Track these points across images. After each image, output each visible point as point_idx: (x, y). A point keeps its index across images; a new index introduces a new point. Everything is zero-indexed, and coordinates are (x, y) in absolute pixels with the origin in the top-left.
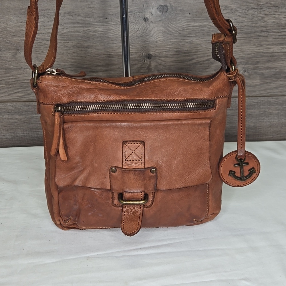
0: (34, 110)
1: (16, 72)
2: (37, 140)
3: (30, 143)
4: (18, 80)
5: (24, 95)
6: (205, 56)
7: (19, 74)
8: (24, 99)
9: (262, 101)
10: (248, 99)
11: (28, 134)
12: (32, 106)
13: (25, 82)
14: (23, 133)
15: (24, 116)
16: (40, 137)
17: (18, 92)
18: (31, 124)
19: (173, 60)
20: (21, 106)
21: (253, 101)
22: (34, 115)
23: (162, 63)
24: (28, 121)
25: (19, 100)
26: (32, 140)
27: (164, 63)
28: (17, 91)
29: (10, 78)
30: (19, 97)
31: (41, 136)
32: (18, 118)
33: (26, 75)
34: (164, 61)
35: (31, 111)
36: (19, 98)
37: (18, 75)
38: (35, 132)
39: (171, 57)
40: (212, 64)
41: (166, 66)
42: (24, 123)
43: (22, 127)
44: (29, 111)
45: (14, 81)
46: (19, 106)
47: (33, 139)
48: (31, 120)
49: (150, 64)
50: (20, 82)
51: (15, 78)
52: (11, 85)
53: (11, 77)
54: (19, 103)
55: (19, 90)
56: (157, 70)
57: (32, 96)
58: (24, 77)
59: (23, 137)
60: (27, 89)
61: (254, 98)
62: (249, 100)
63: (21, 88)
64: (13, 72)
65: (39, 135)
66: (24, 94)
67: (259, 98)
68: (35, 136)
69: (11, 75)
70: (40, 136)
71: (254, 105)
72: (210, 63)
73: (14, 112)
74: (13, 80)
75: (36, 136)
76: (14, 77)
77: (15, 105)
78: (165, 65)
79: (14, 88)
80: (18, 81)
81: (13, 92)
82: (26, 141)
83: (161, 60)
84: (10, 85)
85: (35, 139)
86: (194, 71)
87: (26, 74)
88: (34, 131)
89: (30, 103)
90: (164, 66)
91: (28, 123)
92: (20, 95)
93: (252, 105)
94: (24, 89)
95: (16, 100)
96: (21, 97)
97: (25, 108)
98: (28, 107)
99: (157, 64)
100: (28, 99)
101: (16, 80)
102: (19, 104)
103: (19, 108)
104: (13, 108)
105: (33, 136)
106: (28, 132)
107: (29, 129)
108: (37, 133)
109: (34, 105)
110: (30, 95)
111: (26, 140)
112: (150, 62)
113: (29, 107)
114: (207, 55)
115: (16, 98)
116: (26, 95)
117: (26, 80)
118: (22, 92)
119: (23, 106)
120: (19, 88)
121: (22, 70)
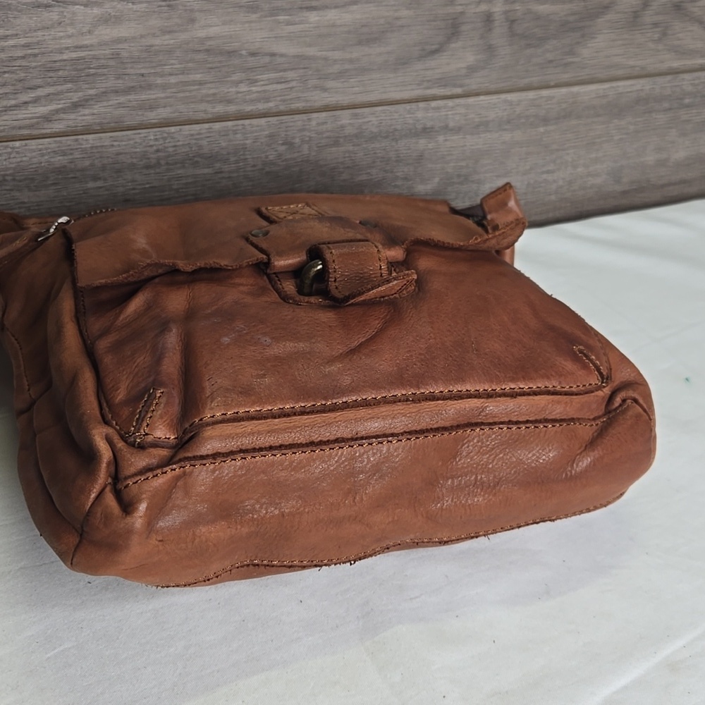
4: (36, 51)
5: (57, 111)
7: (43, 28)
8: (58, 127)
13: (65, 57)
17: (36, 101)
20: (43, 155)
25: (35, 132)
28: (32, 95)
29: (6, 44)
30: (35, 120)
32: (26, 200)
33: (70, 30)
36: (38, 123)
37: (40, 33)
45: (23, 57)
46: (34, 154)
50: (43, 59)
51: (27, 46)
52: (6, 75)
53: (11, 42)
54: (33, 144)
55: (40, 92)
57: (87, 111)
58: (61, 38)
60: (69, 86)
63: (49, 85)
64: (18, 21)
66: (60, 106)
69: (9, 32)
73: (14, 180)
74: (20, 53)
76: (23, 41)
77: (17, 153)
79: (19, 86)
80: (35, 55)
81: (13, 102)
84: (5, 72)
87: (72, 24)
92: (42, 110)
94: (59, 88)
95: (25, 132)
96: (47, 119)
98: (71, 157)
100: (70, 123)
101: (30, 51)
104: (11, 163)
109: (92, 148)
110: (80, 109)
113: (71, 154)
115: (27, 122)
116: (64, 110)
117: (67, 48)
118: (51, 100)
119: (52, 155)
120: (39, 82)
121: (56, 9)
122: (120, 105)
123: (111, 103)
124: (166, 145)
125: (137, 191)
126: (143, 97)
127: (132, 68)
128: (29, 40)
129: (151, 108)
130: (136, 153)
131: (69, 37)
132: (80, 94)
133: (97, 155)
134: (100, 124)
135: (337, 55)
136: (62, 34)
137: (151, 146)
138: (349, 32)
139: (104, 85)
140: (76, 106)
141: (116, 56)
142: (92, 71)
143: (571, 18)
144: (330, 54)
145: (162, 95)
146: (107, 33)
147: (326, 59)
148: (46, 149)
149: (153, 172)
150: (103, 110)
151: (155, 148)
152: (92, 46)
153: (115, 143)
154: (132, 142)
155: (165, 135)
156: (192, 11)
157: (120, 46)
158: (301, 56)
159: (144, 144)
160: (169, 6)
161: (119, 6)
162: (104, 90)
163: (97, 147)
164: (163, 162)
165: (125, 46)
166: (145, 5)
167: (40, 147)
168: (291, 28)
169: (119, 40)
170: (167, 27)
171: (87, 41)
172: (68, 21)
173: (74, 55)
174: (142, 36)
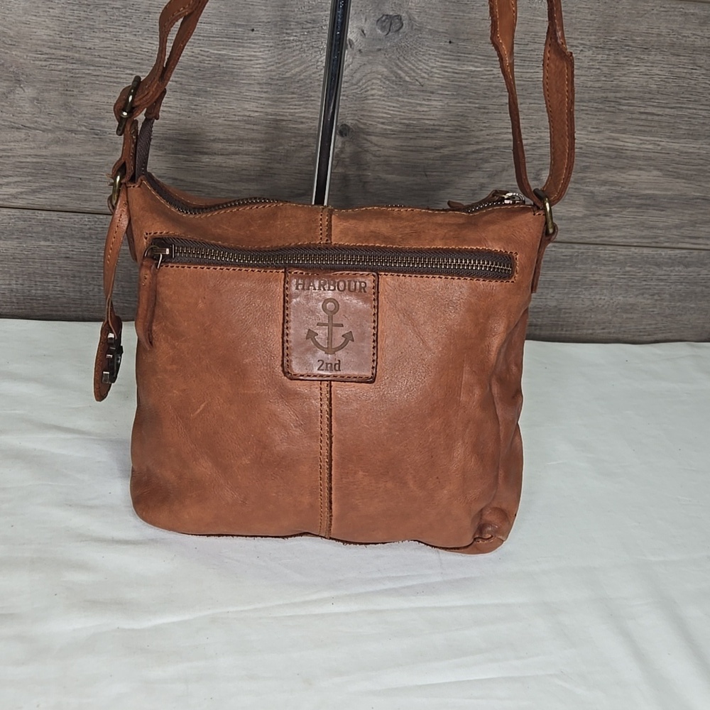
0: (44, 230)
1: (7, 134)
2: (41, 302)
3: (23, 307)
4: (10, 154)
5: (21, 193)
6: (472, 142)
7: (15, 141)
8: (20, 203)
9: (582, 253)
10: (555, 247)
11: (20, 287)
12: (40, 219)
13: (28, 160)
14: (8, 282)
15: (15, 243)
16: (51, 296)
17: (8, 184)
18: (31, 263)
19: (397, 144)
20: (11, 219)
21: (562, 252)
22: (42, 243)
23: (372, 149)
24: (24, 256)
25: (6, 204)
26: (30, 301)
27: (376, 148)
28: (5, 180)
30: (6, 196)
31: (53, 293)
33: (33, 145)
34: (376, 145)
35: (35, 232)
36: (8, 198)
37: (12, 144)
38: (40, 282)
39: (393, 136)
40: (486, 162)
41: (380, 157)
42: (14, 258)
43: (6, 269)
44: (30, 232)
46: (5, 217)
47: (31, 299)
48: (33, 254)
49: (344, 148)
50: (14, 160)
51: (3, 150)
55: (10, 179)
56: (358, 164)
57: (41, 196)
58: (26, 148)
59: (6, 292)
60: (30, 178)
61: (565, 245)
62: (553, 249)
63: (17, 176)
65: (48, 290)
66: (23, 190)
67: (576, 246)
68: (39, 292)
70: (51, 292)
71: (564, 261)
72: (481, 159)
75: (42, 292)
78: (378, 153)
80: (9, 157)
82: (13, 302)
83: (369, 141)
85: (36, 299)
86: (443, 174)
87: (34, 141)
88: (38, 279)
89: (34, 213)
90: (375, 156)
91: (25, 260)
92: (12, 190)
93: (559, 261)
94: (24, 179)
96: (15, 196)
97: (21, 224)
99: (360, 150)
100: (30, 202)
101: (5, 154)
102: (5, 213)
103: (5, 221)
105: (33, 291)
106: (20, 282)
107: (25, 275)
108: (45, 284)
109: (44, 219)
110: (37, 194)
111: (15, 300)
112: (343, 143)
113: (30, 221)
114: (477, 140)
116: (26, 193)
117: (30, 155)
118: (18, 186)
119: (17, 219)
120: (10, 173)
121: (24, 131)
122: (64, 196)
123: (58, 193)
124: (96, 226)
125: (74, 253)
126: (81, 193)
127: (73, 173)
128: (6, 147)
129: (86, 200)
130: (75, 227)
131: (31, 148)
132: (38, 184)
133: (48, 225)
134: (50, 205)
135: (223, 186)
136: (26, 146)
137: (86, 225)
138: (232, 172)
139: (54, 181)
140: (34, 192)
141: (63, 165)
142: (46, 172)
143: (416, 187)
144: (218, 184)
145: (94, 194)
146: (58, 149)
147: (215, 188)
148: (13, 215)
149: (86, 241)
150: (52, 197)
151: (88, 226)
152: (46, 156)
153: (61, 219)
154: (72, 220)
155: (96, 219)
156: (116, 143)
157: (65, 159)
158: (196, 183)
159: (81, 223)
160: (100, 138)
161: (66, 134)
162: (53, 184)
163: (47, 220)
164: (94, 237)
165: (69, 159)
166: (84, 136)
167: (9, 213)
168: (189, 164)
169: (65, 155)
170: (98, 151)
171: (44, 152)
172: (31, 139)
173: (34, 160)
174: (80, 155)
